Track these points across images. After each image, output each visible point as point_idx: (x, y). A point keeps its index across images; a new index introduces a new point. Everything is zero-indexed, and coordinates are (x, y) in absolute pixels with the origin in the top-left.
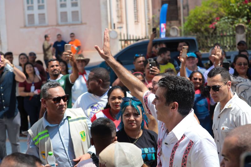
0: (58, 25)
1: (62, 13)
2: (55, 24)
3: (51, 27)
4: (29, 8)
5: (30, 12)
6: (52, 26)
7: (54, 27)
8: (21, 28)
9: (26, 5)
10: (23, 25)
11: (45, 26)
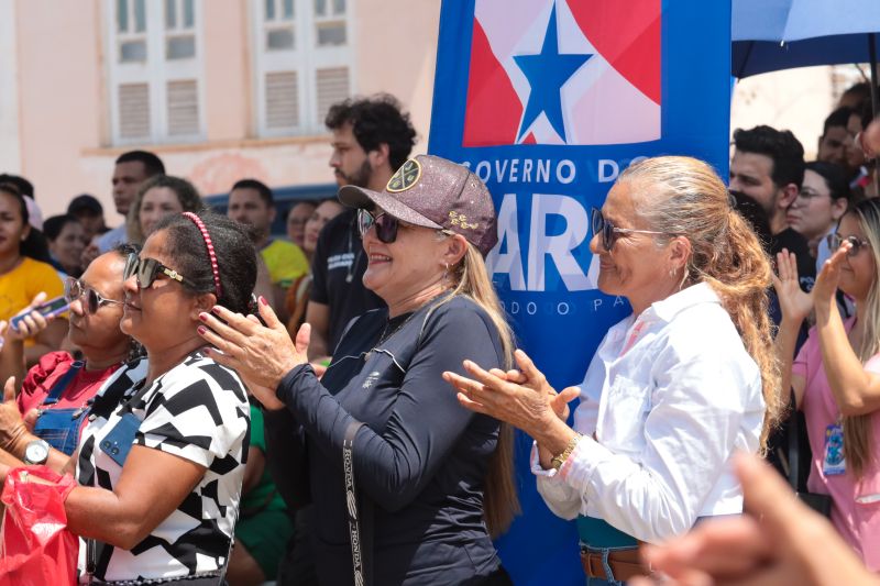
0: (251, 139)
1: (271, 77)
2: (238, 133)
3: (217, 153)
4: (130, 52)
5: (131, 73)
6: (224, 144)
7: (233, 151)
8: (86, 153)
9: (113, 39)
10: (94, 143)
11: (195, 149)
